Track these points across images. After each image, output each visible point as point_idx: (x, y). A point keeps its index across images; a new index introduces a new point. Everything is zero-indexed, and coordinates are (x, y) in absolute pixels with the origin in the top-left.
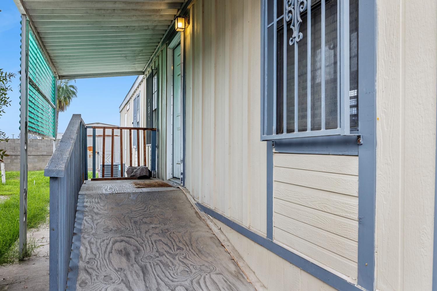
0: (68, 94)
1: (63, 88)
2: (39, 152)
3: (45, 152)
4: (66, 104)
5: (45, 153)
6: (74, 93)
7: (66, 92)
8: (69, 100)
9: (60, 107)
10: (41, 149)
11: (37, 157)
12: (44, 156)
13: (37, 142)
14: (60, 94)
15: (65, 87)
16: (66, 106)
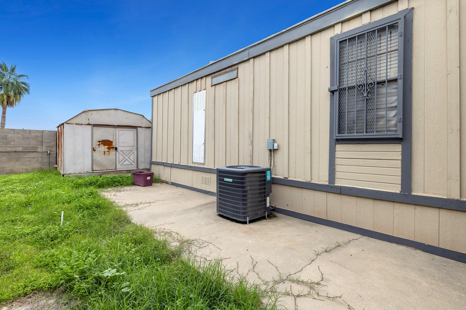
0: (19, 89)
1: (13, 84)
2: (9, 147)
3: (20, 147)
4: (16, 100)
5: (20, 149)
6: (26, 90)
7: (16, 87)
8: (20, 97)
9: (9, 102)
10: (13, 143)
11: (6, 154)
12: (19, 153)
13: (6, 133)
14: (10, 89)
15: (15, 83)
16: (16, 101)
